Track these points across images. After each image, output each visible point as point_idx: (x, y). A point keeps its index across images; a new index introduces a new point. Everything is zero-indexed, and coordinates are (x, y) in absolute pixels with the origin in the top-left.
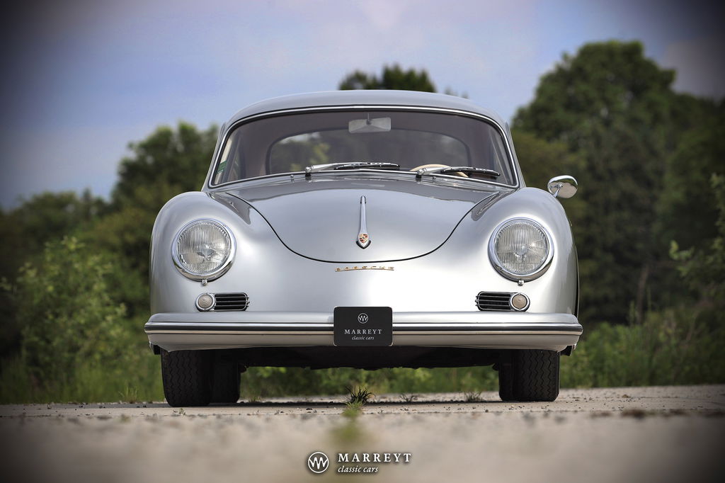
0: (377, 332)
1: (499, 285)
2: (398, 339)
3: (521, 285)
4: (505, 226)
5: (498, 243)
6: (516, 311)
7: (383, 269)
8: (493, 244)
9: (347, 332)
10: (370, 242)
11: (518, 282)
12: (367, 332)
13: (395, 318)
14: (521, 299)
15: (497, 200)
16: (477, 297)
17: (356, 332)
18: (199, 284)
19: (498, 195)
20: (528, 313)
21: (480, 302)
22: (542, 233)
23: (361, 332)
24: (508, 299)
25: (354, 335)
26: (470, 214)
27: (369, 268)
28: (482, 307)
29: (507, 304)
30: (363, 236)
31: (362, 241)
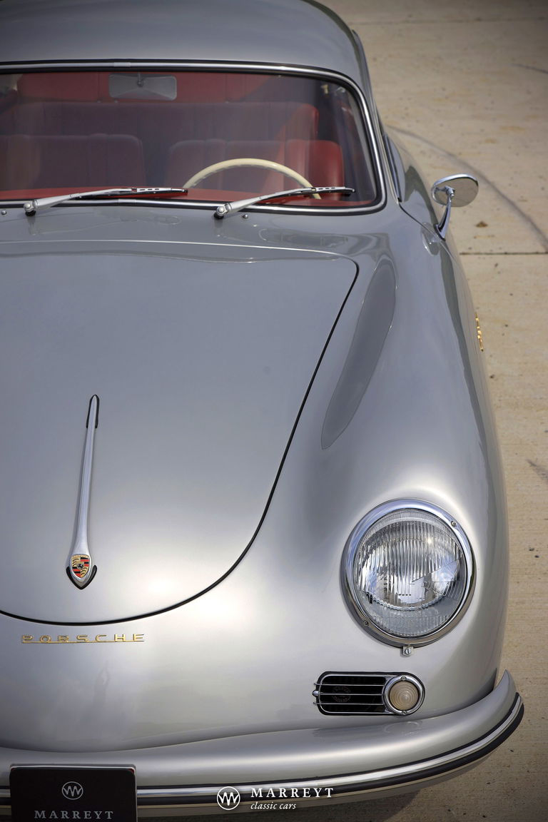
0: (104, 816)
7: (120, 640)
9: (40, 814)
10: (94, 570)
12: (81, 815)
17: (59, 815)
21: (323, 699)
23: (71, 815)
24: (379, 690)
27: (91, 638)
28: (327, 707)
29: (379, 699)
30: (79, 561)
31: (78, 573)
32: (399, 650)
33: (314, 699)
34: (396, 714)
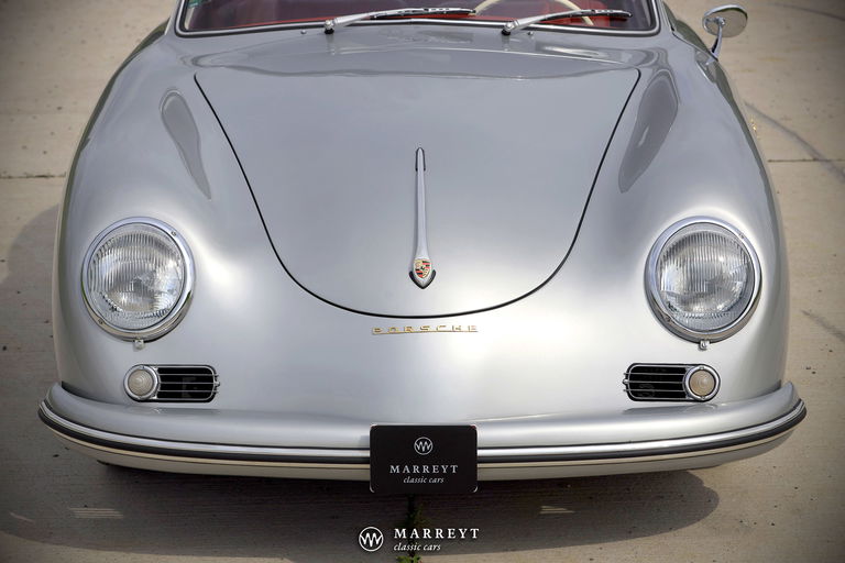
0: (450, 470)
3: (703, 348)
7: (458, 330)
9: (395, 469)
10: (434, 273)
11: (698, 343)
12: (431, 469)
13: (482, 440)
14: (705, 377)
16: (627, 376)
17: (411, 469)
18: (129, 346)
21: (632, 386)
23: (421, 469)
24: (680, 378)
25: (406, 475)
27: (432, 328)
28: (635, 394)
29: (680, 387)
30: (421, 264)
31: (420, 274)
32: (697, 345)
33: (624, 387)
34: (696, 400)
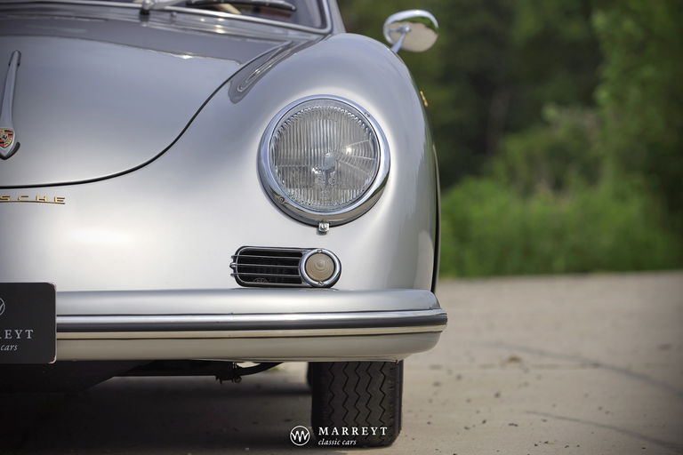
0: (24, 335)
1: (280, 233)
2: (68, 349)
3: (323, 232)
4: (292, 112)
5: (277, 148)
6: (314, 286)
7: (42, 201)
8: (269, 148)
10: (18, 144)
11: (317, 227)
13: (61, 304)
14: (324, 261)
15: (285, 58)
16: (234, 258)
19: (288, 47)
20: (339, 292)
21: (240, 269)
22: (367, 126)
24: (297, 263)
26: (227, 86)
27: (14, 199)
28: (244, 278)
29: (295, 271)
30: (4, 133)
31: (2, 143)
32: (315, 229)
33: (232, 271)
